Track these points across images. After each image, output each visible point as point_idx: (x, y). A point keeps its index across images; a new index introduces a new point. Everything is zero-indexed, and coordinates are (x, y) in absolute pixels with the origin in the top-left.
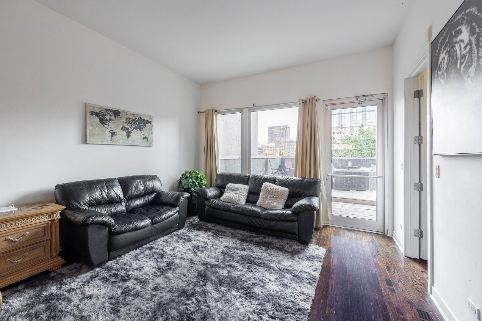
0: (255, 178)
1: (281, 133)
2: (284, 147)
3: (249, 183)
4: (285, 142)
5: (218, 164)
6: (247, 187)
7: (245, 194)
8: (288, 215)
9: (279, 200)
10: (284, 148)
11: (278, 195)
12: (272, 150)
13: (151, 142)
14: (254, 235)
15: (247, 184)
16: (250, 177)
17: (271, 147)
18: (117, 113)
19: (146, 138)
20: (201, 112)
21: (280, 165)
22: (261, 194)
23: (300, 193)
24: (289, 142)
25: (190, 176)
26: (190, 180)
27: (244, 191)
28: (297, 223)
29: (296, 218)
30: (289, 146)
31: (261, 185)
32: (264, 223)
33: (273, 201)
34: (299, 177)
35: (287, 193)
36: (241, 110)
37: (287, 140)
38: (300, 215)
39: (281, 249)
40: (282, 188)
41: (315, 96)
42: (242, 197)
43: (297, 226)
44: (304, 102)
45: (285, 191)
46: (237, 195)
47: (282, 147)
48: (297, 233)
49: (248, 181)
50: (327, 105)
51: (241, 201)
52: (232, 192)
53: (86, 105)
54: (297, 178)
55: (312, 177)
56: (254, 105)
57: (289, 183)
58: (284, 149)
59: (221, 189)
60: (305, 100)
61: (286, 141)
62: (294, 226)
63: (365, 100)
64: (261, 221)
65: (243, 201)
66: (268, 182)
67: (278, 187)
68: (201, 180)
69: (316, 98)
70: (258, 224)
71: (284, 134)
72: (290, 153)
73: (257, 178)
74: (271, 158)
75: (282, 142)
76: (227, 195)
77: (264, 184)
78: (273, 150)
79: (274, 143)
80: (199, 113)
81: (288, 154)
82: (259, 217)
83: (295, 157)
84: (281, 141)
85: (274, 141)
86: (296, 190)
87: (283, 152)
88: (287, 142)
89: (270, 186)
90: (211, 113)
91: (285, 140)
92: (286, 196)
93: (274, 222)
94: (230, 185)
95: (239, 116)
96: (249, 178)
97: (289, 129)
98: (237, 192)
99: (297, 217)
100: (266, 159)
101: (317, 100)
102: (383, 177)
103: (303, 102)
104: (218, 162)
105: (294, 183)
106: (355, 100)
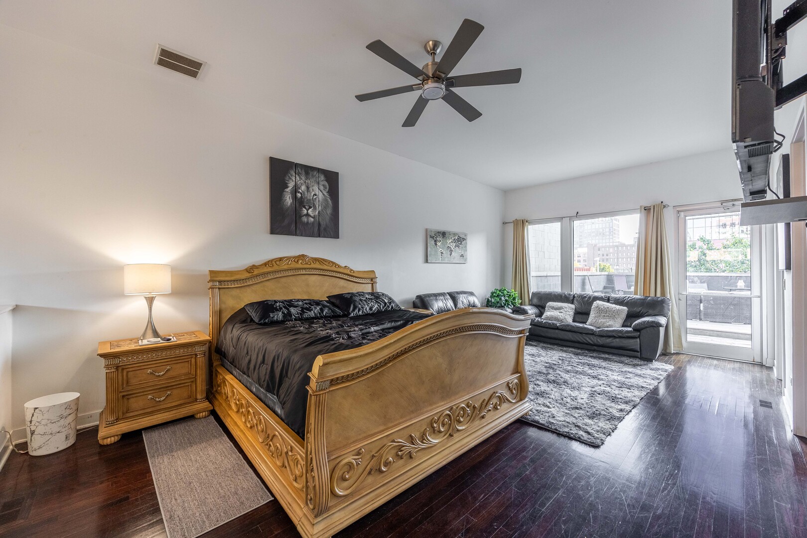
0: (582, 297)
1: (601, 230)
2: (607, 255)
3: (575, 302)
4: (609, 247)
5: (530, 281)
6: (573, 306)
7: (572, 313)
8: (627, 332)
9: (615, 319)
10: (607, 257)
11: (614, 314)
12: (582, 261)
13: (466, 260)
14: (586, 352)
15: (572, 303)
16: (576, 295)
17: (580, 256)
18: (444, 234)
19: (462, 256)
20: (506, 223)
21: (604, 286)
22: (591, 313)
23: (643, 312)
24: (617, 247)
25: (502, 294)
26: (503, 298)
27: (570, 310)
28: (638, 340)
29: (637, 334)
30: (618, 254)
31: (591, 304)
32: (599, 340)
33: (608, 320)
34: (640, 295)
35: (626, 312)
36: (560, 219)
37: (613, 242)
38: (642, 331)
39: (622, 362)
40: (619, 306)
41: (662, 202)
42: (568, 316)
43: (639, 343)
44: (647, 209)
45: (625, 310)
46: (561, 314)
47: (603, 255)
48: (639, 350)
49: (573, 300)
50: (678, 212)
51: (567, 320)
52: (554, 311)
53: (426, 230)
54: (638, 297)
55: (659, 295)
56: (578, 213)
57: (628, 302)
58: (607, 259)
59: (541, 308)
60: (647, 207)
61: (611, 244)
62: (635, 344)
63: (733, 205)
64: (595, 338)
65: (569, 320)
66: (600, 300)
67: (614, 306)
68: (514, 299)
69: (664, 204)
70: (593, 342)
71: (606, 232)
72: (619, 266)
73: (585, 297)
74: (591, 275)
75: (603, 247)
76: (548, 313)
77: (595, 302)
78: (585, 261)
79: (587, 249)
80: (504, 223)
81: (615, 267)
82: (593, 334)
83: (634, 274)
84: (601, 245)
85: (585, 245)
86: (637, 309)
87: (605, 264)
88: (613, 247)
89: (603, 305)
90: (521, 224)
91: (609, 242)
92: (624, 316)
93: (610, 339)
94: (550, 304)
95: (557, 226)
96: (574, 297)
97: (617, 223)
98: (561, 311)
99: (639, 333)
100: (583, 277)
101: (664, 207)
102: (760, 297)
103: (645, 210)
104: (530, 279)
105: (634, 301)
106: (719, 205)
